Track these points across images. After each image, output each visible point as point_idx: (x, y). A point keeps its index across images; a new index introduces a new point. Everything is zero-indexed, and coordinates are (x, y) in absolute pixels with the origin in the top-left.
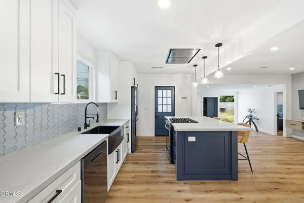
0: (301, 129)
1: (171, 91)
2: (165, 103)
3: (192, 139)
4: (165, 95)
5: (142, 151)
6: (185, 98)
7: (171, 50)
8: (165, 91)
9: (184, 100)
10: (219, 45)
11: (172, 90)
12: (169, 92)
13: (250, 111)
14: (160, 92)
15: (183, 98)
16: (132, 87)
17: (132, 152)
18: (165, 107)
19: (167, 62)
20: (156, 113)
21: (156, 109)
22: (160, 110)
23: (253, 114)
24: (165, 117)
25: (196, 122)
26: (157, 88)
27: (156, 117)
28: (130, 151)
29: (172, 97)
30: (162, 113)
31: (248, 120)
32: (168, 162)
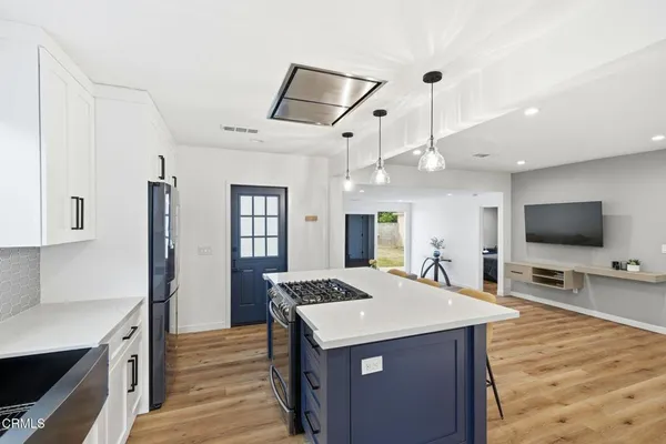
0: (530, 280)
1: (276, 198)
2: (260, 231)
3: (372, 365)
4: (259, 210)
5: (193, 393)
6: (315, 219)
7: (295, 69)
8: (259, 200)
9: (310, 223)
10: (433, 77)
11: (279, 196)
12: (273, 201)
13: (436, 244)
14: (245, 201)
15: (307, 219)
16: (152, 186)
17: (154, 406)
18: (260, 243)
19: (272, 117)
20: (234, 261)
21: (235, 249)
22: (245, 252)
23: (441, 251)
24: (266, 276)
25: (366, 296)
26: (237, 191)
27: (234, 271)
28: (145, 409)
29: (279, 216)
30: (253, 260)
31: (430, 262)
32: (284, 428)
